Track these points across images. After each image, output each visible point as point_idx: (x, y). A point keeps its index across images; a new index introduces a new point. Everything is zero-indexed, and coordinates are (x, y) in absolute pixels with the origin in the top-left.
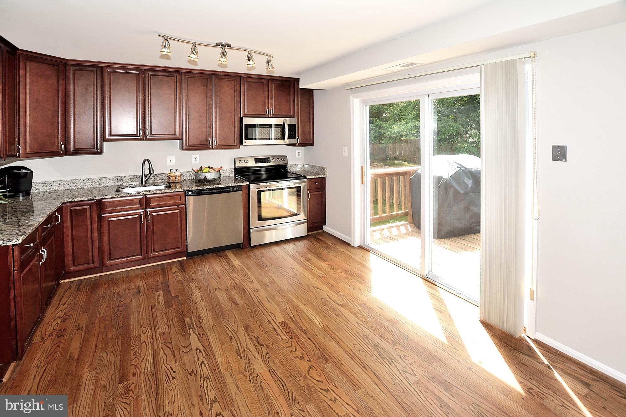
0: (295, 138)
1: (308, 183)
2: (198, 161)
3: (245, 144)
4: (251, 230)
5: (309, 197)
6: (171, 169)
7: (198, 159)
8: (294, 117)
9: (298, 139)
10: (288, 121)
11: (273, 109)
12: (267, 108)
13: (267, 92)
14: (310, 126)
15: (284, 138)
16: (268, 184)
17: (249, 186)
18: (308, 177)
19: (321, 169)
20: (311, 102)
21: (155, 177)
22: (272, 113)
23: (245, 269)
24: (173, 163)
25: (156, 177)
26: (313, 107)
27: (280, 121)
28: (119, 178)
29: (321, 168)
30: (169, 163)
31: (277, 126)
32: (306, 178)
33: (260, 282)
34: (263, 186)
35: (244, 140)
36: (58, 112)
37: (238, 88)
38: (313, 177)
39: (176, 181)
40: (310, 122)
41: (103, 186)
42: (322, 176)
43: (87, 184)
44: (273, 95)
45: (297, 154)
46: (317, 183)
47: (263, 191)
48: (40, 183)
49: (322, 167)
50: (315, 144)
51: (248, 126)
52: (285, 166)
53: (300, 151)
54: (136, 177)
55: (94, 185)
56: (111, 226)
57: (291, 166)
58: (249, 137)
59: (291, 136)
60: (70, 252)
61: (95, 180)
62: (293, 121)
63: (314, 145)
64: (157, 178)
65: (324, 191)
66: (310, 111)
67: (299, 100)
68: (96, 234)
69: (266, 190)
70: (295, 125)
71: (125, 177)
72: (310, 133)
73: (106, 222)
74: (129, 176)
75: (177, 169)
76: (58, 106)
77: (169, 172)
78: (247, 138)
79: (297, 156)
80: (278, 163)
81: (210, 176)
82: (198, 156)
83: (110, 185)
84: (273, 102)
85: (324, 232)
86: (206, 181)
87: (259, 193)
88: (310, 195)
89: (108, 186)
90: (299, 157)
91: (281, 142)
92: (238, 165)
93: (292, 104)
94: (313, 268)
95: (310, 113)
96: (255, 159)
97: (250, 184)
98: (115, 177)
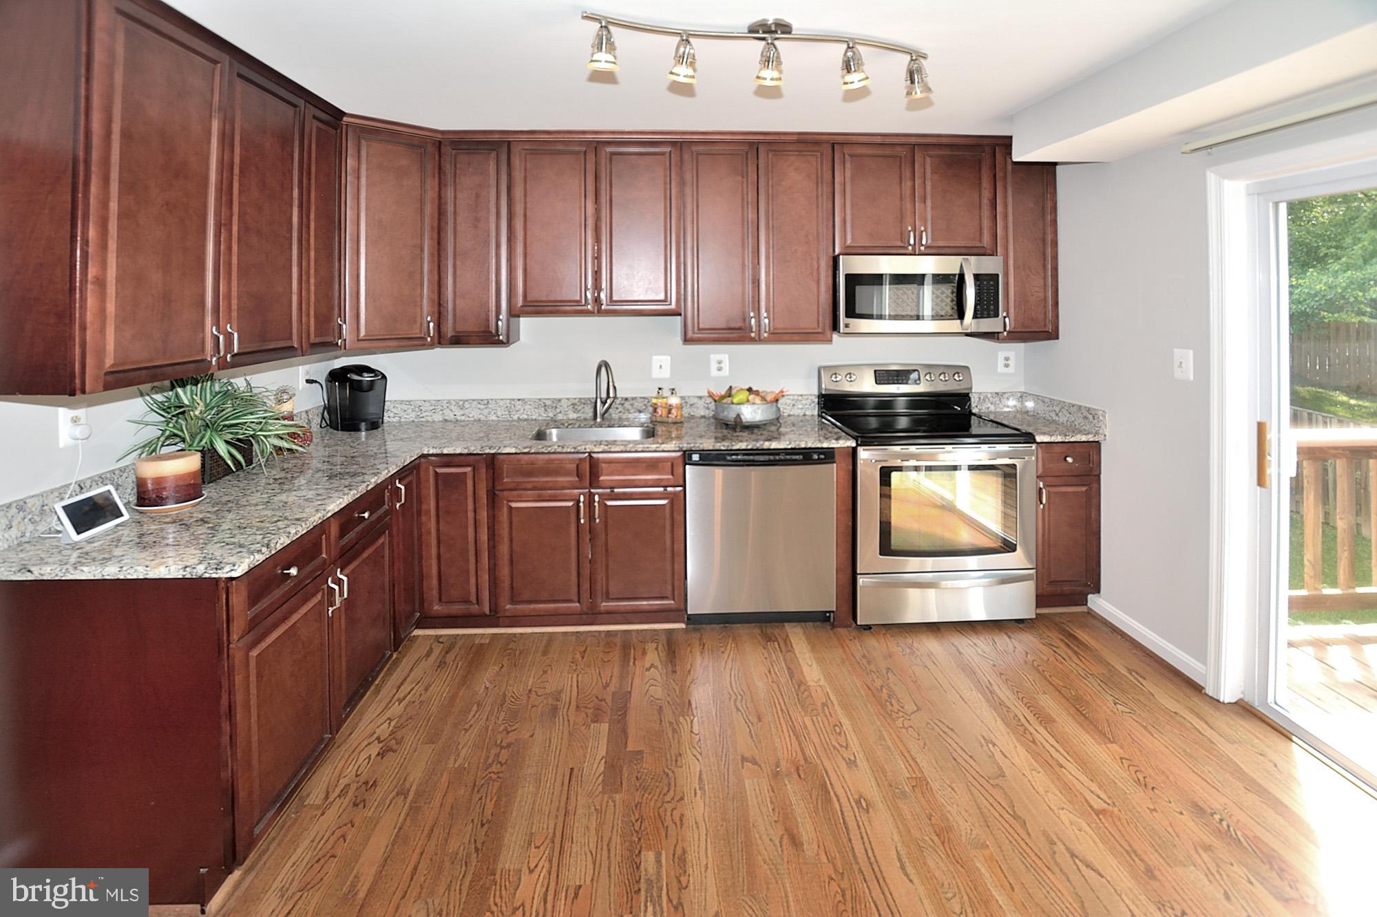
0: (997, 315)
1: (1040, 456)
2: (726, 371)
3: (847, 330)
4: (860, 580)
5: (1044, 502)
6: (660, 389)
7: (726, 365)
8: (993, 253)
9: (1007, 320)
10: (973, 266)
11: (929, 230)
12: (910, 228)
13: (909, 183)
14: (1045, 278)
15: (961, 316)
16: (913, 449)
17: (854, 450)
18: (1039, 439)
19: (1086, 413)
20: (1049, 204)
21: (625, 405)
22: (924, 242)
23: (837, 707)
24: (666, 373)
25: (627, 405)
26: (1054, 222)
27: (949, 265)
28: (548, 403)
29: (1083, 411)
30: (656, 373)
31: (940, 279)
32: (1034, 441)
33: (879, 770)
34: (897, 455)
35: (843, 320)
36: (422, 250)
37: (827, 175)
38: (1059, 439)
39: (670, 420)
40: (1044, 266)
41: (515, 418)
42: (1091, 438)
43: (485, 413)
44: (929, 189)
45: (1001, 362)
46: (1070, 460)
47: (899, 469)
48: (402, 402)
49: (1089, 410)
50: (1060, 337)
51: (854, 280)
52: (964, 398)
53: (1011, 354)
54: (583, 401)
55: (499, 414)
56: (515, 519)
57: (983, 398)
58: (858, 311)
59: (986, 307)
60: (434, 571)
61: (501, 403)
62: (989, 265)
63: (1057, 338)
64: (630, 407)
65: (1095, 486)
66: (1044, 233)
67: (1009, 204)
68: (484, 537)
69: (909, 469)
70: (998, 275)
71: (560, 400)
72: (1045, 299)
73: (505, 510)
74: (568, 399)
75: (673, 389)
76: (422, 236)
77: (655, 394)
78: (851, 313)
79: (1001, 368)
80: (941, 387)
81: (751, 413)
82: (727, 356)
83: (530, 417)
84: (929, 209)
85: (1092, 615)
86: (737, 426)
87: (886, 475)
88: (1048, 494)
89: (525, 420)
90: (1006, 370)
91: (954, 326)
92: (830, 386)
93: (986, 212)
94: (1062, 760)
95: (1044, 240)
96: (875, 371)
97: (858, 445)
98: (540, 400)
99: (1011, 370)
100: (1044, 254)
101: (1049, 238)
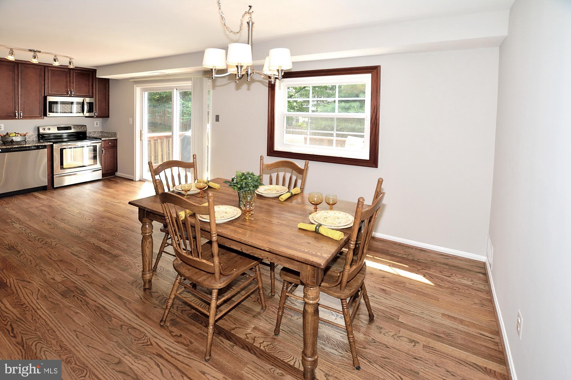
0: (93, 112)
1: (103, 143)
2: (3, 129)
3: (49, 116)
4: (55, 176)
5: (104, 153)
8: (92, 97)
9: (96, 113)
10: (88, 100)
11: (74, 90)
12: (69, 90)
13: (69, 79)
14: (106, 104)
15: (83, 112)
16: (69, 143)
17: (52, 146)
18: (102, 139)
20: (107, 86)
22: (73, 93)
26: (109, 90)
27: (80, 100)
31: (78, 103)
32: (101, 140)
34: (65, 145)
35: (48, 113)
37: (43, 75)
38: (107, 139)
40: (106, 101)
42: (115, 138)
44: (74, 80)
45: (95, 124)
46: (110, 143)
47: (65, 148)
49: (114, 132)
51: (51, 103)
52: (84, 133)
53: (98, 122)
57: (90, 133)
58: (52, 111)
59: (90, 110)
62: (91, 100)
63: (109, 117)
65: (116, 149)
66: (106, 93)
67: (96, 85)
69: (68, 148)
70: (93, 103)
72: (106, 108)
78: (51, 111)
79: (95, 125)
80: (78, 130)
81: (17, 139)
84: (74, 85)
85: (116, 176)
86: (13, 142)
87: (62, 150)
88: (105, 151)
90: (97, 126)
91: (81, 114)
92: (42, 132)
93: (91, 87)
95: (106, 94)
96: (57, 127)
97: (53, 144)
99: (98, 126)
100: (106, 98)
101: (107, 94)
